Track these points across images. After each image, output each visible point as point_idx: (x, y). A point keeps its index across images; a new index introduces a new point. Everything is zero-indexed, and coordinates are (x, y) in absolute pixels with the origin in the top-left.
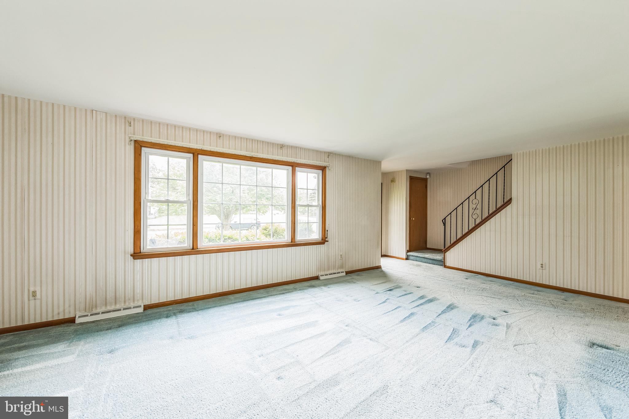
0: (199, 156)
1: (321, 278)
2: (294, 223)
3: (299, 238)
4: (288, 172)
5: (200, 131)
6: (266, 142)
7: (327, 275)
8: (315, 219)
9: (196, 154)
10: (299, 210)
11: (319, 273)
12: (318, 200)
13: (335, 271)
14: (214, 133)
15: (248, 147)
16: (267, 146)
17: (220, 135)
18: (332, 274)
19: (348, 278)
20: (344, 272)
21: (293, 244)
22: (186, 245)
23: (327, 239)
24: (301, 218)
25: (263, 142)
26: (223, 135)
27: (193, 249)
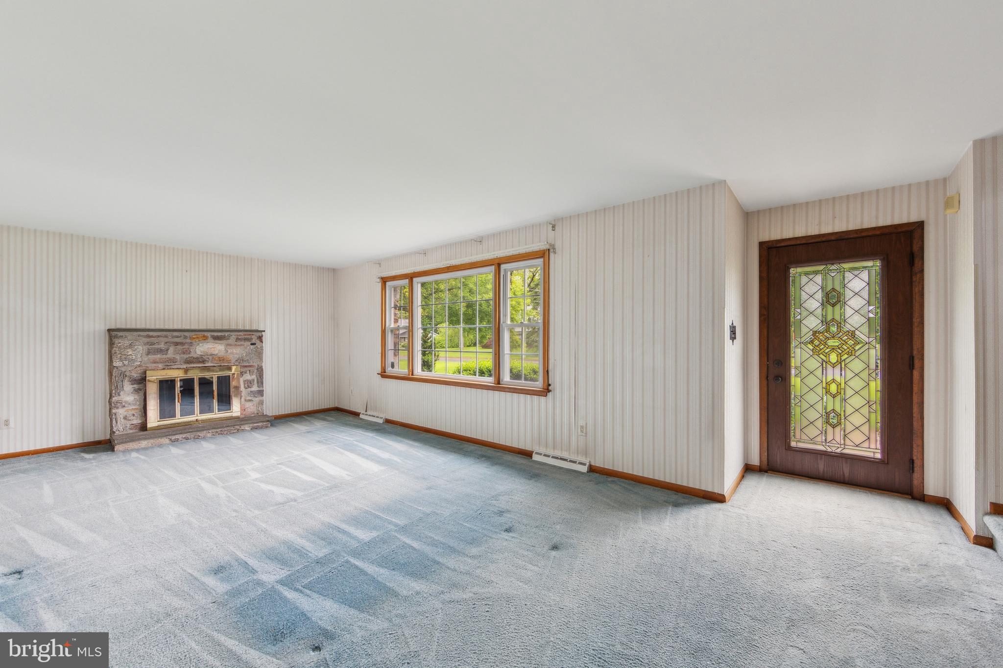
1: (535, 457)
2: (499, 354)
7: (549, 456)
11: (535, 448)
18: (557, 458)
19: (594, 481)
20: (584, 464)
21: (496, 386)
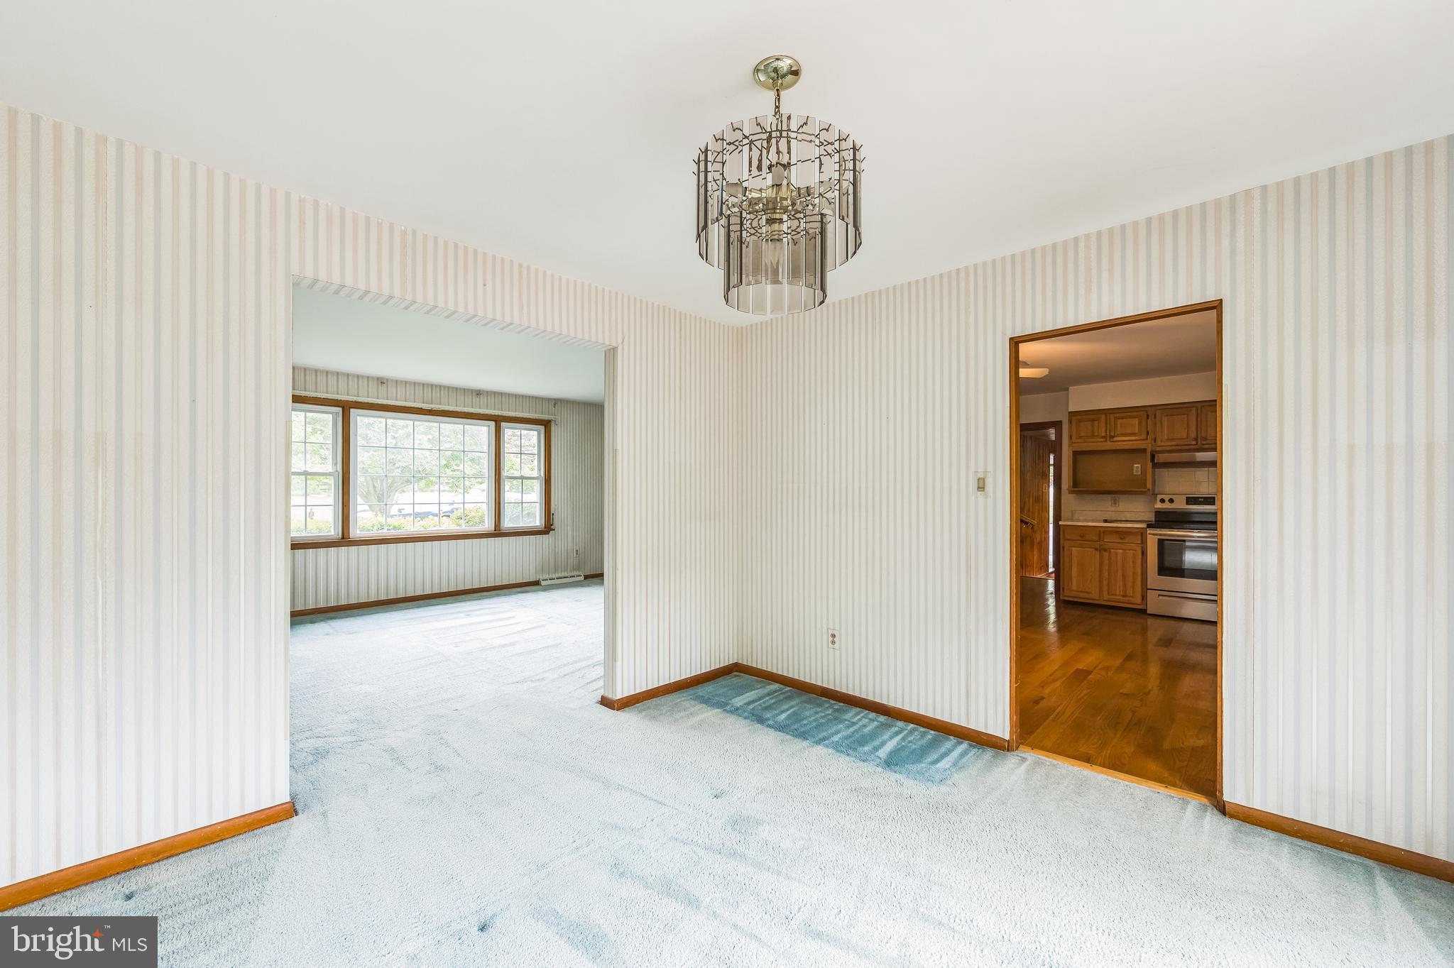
0: (352, 410)
1: (543, 583)
2: (499, 504)
3: (507, 524)
4: (489, 429)
5: (353, 376)
6: (453, 388)
7: (554, 579)
8: (534, 495)
9: (346, 408)
10: (507, 485)
11: (541, 577)
12: (540, 470)
13: (566, 574)
14: (373, 378)
15: (425, 395)
16: (455, 394)
17: (382, 381)
18: (559, 579)
19: (587, 581)
20: (580, 576)
21: (498, 533)
22: (333, 533)
23: (552, 527)
24: (510, 495)
25: (440, 386)
26: (387, 380)
27: (343, 538)
